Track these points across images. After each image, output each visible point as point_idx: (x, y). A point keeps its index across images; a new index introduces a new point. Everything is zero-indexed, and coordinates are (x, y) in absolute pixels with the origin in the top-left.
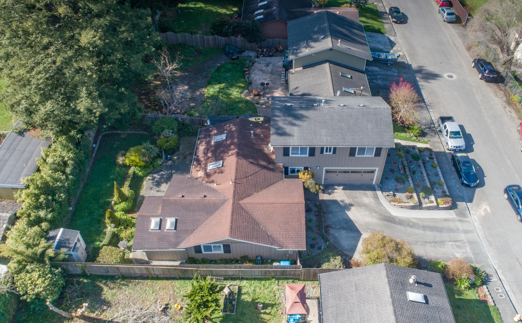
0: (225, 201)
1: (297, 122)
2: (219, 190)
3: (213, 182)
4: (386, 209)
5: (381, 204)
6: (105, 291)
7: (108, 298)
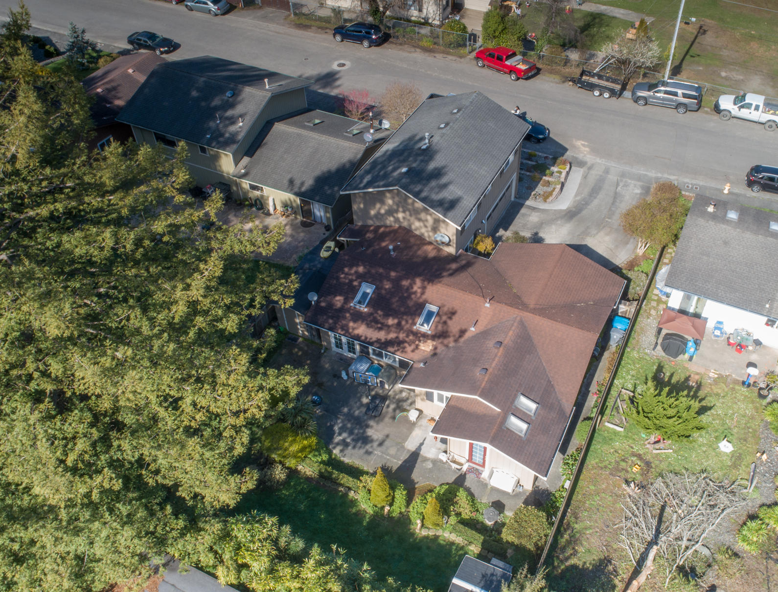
0: (522, 323)
1: (444, 180)
2: (489, 327)
3: (463, 332)
4: (555, 210)
5: (544, 211)
6: (578, 562)
7: (594, 560)
